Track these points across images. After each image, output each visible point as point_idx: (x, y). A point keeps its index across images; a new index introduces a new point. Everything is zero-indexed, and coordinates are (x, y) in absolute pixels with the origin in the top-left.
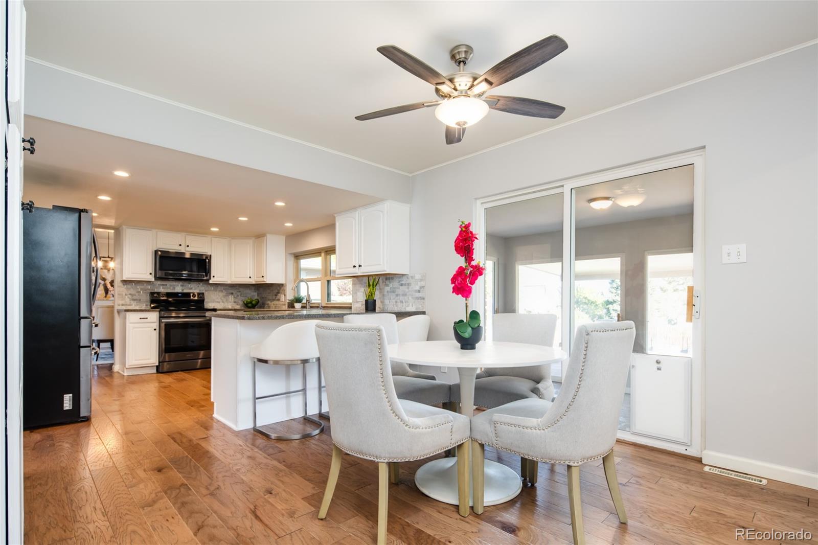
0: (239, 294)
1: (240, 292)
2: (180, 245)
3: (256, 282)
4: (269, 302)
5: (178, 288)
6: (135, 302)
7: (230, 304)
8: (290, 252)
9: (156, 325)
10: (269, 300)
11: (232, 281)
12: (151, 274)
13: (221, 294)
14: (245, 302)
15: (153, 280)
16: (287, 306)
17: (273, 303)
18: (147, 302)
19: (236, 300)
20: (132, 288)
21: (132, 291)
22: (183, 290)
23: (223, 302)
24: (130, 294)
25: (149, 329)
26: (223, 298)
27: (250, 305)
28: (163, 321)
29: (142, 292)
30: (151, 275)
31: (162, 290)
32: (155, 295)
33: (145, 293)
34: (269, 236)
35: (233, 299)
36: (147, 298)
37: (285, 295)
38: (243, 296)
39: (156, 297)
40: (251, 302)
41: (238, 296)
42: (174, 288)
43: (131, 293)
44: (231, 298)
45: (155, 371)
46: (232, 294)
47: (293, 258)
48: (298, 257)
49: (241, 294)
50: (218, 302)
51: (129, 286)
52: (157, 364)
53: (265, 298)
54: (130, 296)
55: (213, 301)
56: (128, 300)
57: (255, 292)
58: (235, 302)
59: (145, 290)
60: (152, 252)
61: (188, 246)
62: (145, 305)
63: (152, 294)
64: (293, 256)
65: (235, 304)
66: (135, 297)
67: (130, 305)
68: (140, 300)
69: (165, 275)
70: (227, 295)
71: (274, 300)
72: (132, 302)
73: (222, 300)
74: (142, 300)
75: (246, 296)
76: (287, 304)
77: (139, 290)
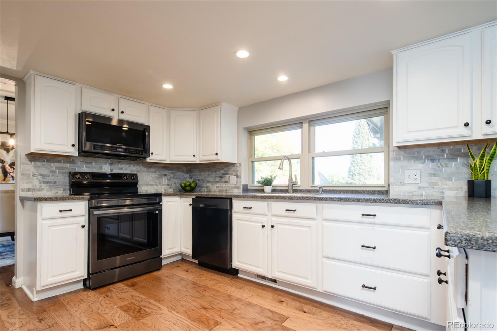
0: (172, 175)
1: (173, 173)
2: (113, 110)
3: (200, 161)
4: (209, 185)
5: (106, 168)
6: (48, 185)
7: (163, 187)
8: (244, 127)
9: (84, 220)
10: (209, 182)
11: (172, 159)
12: (73, 145)
13: (154, 175)
14: (183, 185)
15: (76, 154)
16: (241, 189)
17: (215, 186)
18: (65, 185)
19: (170, 183)
20: (44, 165)
21: (45, 171)
22: (111, 170)
23: (156, 185)
24: (40, 175)
25: (75, 226)
26: (156, 181)
27: (188, 188)
28: (95, 213)
29: (57, 171)
30: (73, 147)
31: (85, 169)
32: (77, 176)
33: (63, 173)
34: (224, 105)
35: (166, 181)
36: (66, 180)
37: (237, 177)
38: (176, 179)
39: (79, 178)
40: (190, 185)
41: (171, 178)
42: (101, 168)
43: (42, 173)
44: (164, 180)
45: (80, 286)
46: (166, 175)
47: (247, 135)
48: (252, 132)
49: (174, 176)
50: (151, 185)
51: (39, 164)
52: (86, 277)
53: (203, 180)
54: (40, 177)
55: (147, 185)
56: (36, 183)
57: (187, 173)
58: (168, 185)
59: (62, 169)
60: (76, 115)
61: (122, 112)
62: (62, 189)
63: (73, 175)
64: (247, 130)
65: (168, 187)
66: (47, 179)
67: (40, 190)
68: (55, 182)
69: (94, 149)
70: (160, 177)
71: (217, 182)
72: (43, 186)
73: (155, 182)
74: (57, 184)
75: (179, 178)
76: (242, 187)
77: (54, 169)
